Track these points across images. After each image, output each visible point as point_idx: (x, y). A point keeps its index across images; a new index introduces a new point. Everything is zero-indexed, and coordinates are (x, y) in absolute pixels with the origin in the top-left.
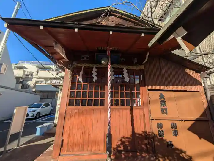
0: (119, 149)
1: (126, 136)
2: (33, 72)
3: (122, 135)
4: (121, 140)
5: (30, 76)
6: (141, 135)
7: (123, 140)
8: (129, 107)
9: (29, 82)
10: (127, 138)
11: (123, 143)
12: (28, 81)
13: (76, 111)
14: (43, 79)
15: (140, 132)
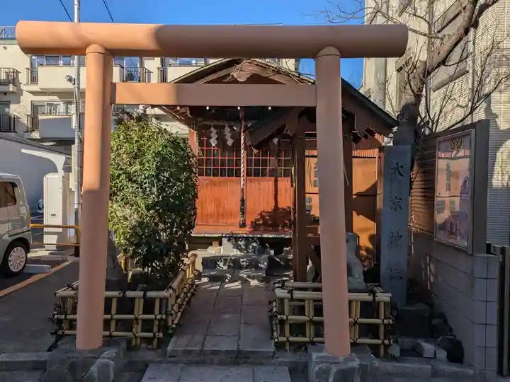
0: (257, 222)
1: (266, 210)
2: (17, 72)
3: (262, 209)
4: (261, 214)
5: (11, 88)
6: (285, 209)
7: (264, 214)
8: (273, 178)
9: (13, 107)
10: (267, 212)
11: (263, 217)
12: (7, 104)
13: (207, 181)
14: (56, 98)
15: (285, 207)
